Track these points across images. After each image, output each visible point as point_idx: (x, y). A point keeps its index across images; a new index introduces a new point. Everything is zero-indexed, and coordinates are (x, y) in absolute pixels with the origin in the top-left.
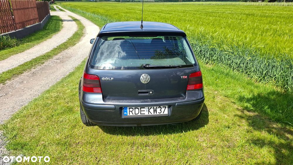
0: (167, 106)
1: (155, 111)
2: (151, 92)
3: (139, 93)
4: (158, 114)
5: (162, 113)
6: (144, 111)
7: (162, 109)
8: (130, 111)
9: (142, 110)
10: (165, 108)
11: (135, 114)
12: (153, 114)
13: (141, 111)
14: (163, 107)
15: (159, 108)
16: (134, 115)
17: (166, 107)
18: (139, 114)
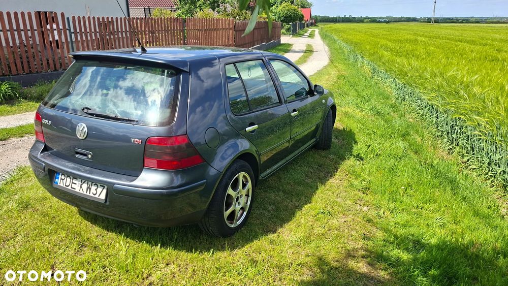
0: (106, 187)
1: (89, 188)
2: (90, 156)
3: (77, 153)
4: (91, 195)
5: (97, 196)
6: (76, 184)
7: (99, 188)
8: (61, 179)
9: (74, 181)
10: (103, 189)
11: (66, 186)
12: (85, 193)
13: (72, 183)
14: (101, 186)
15: (95, 185)
16: (64, 186)
17: (104, 187)
18: (69, 188)
